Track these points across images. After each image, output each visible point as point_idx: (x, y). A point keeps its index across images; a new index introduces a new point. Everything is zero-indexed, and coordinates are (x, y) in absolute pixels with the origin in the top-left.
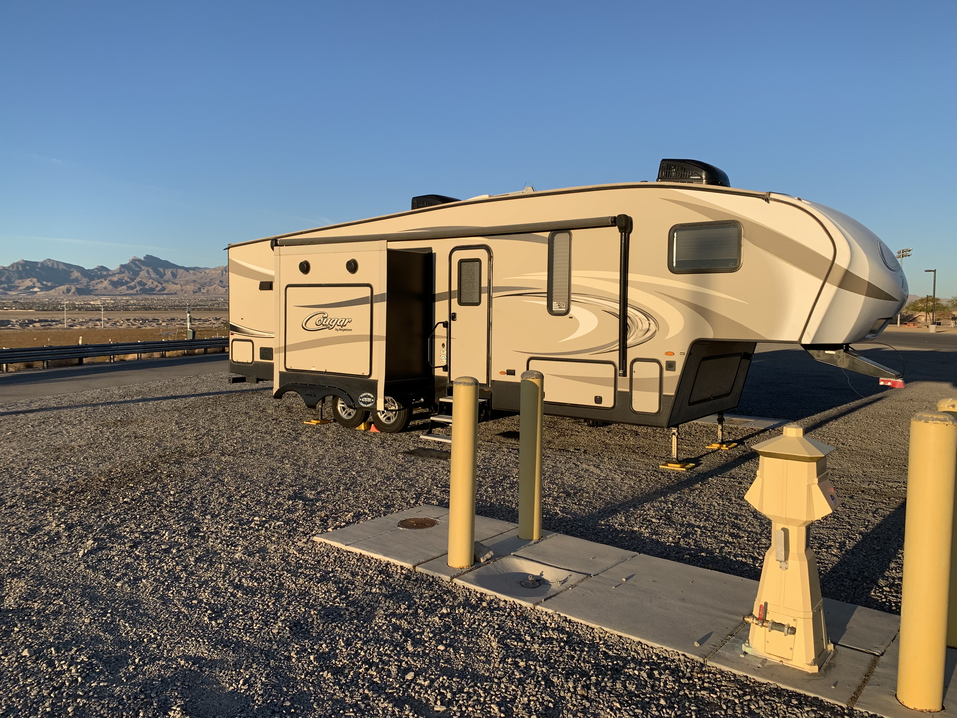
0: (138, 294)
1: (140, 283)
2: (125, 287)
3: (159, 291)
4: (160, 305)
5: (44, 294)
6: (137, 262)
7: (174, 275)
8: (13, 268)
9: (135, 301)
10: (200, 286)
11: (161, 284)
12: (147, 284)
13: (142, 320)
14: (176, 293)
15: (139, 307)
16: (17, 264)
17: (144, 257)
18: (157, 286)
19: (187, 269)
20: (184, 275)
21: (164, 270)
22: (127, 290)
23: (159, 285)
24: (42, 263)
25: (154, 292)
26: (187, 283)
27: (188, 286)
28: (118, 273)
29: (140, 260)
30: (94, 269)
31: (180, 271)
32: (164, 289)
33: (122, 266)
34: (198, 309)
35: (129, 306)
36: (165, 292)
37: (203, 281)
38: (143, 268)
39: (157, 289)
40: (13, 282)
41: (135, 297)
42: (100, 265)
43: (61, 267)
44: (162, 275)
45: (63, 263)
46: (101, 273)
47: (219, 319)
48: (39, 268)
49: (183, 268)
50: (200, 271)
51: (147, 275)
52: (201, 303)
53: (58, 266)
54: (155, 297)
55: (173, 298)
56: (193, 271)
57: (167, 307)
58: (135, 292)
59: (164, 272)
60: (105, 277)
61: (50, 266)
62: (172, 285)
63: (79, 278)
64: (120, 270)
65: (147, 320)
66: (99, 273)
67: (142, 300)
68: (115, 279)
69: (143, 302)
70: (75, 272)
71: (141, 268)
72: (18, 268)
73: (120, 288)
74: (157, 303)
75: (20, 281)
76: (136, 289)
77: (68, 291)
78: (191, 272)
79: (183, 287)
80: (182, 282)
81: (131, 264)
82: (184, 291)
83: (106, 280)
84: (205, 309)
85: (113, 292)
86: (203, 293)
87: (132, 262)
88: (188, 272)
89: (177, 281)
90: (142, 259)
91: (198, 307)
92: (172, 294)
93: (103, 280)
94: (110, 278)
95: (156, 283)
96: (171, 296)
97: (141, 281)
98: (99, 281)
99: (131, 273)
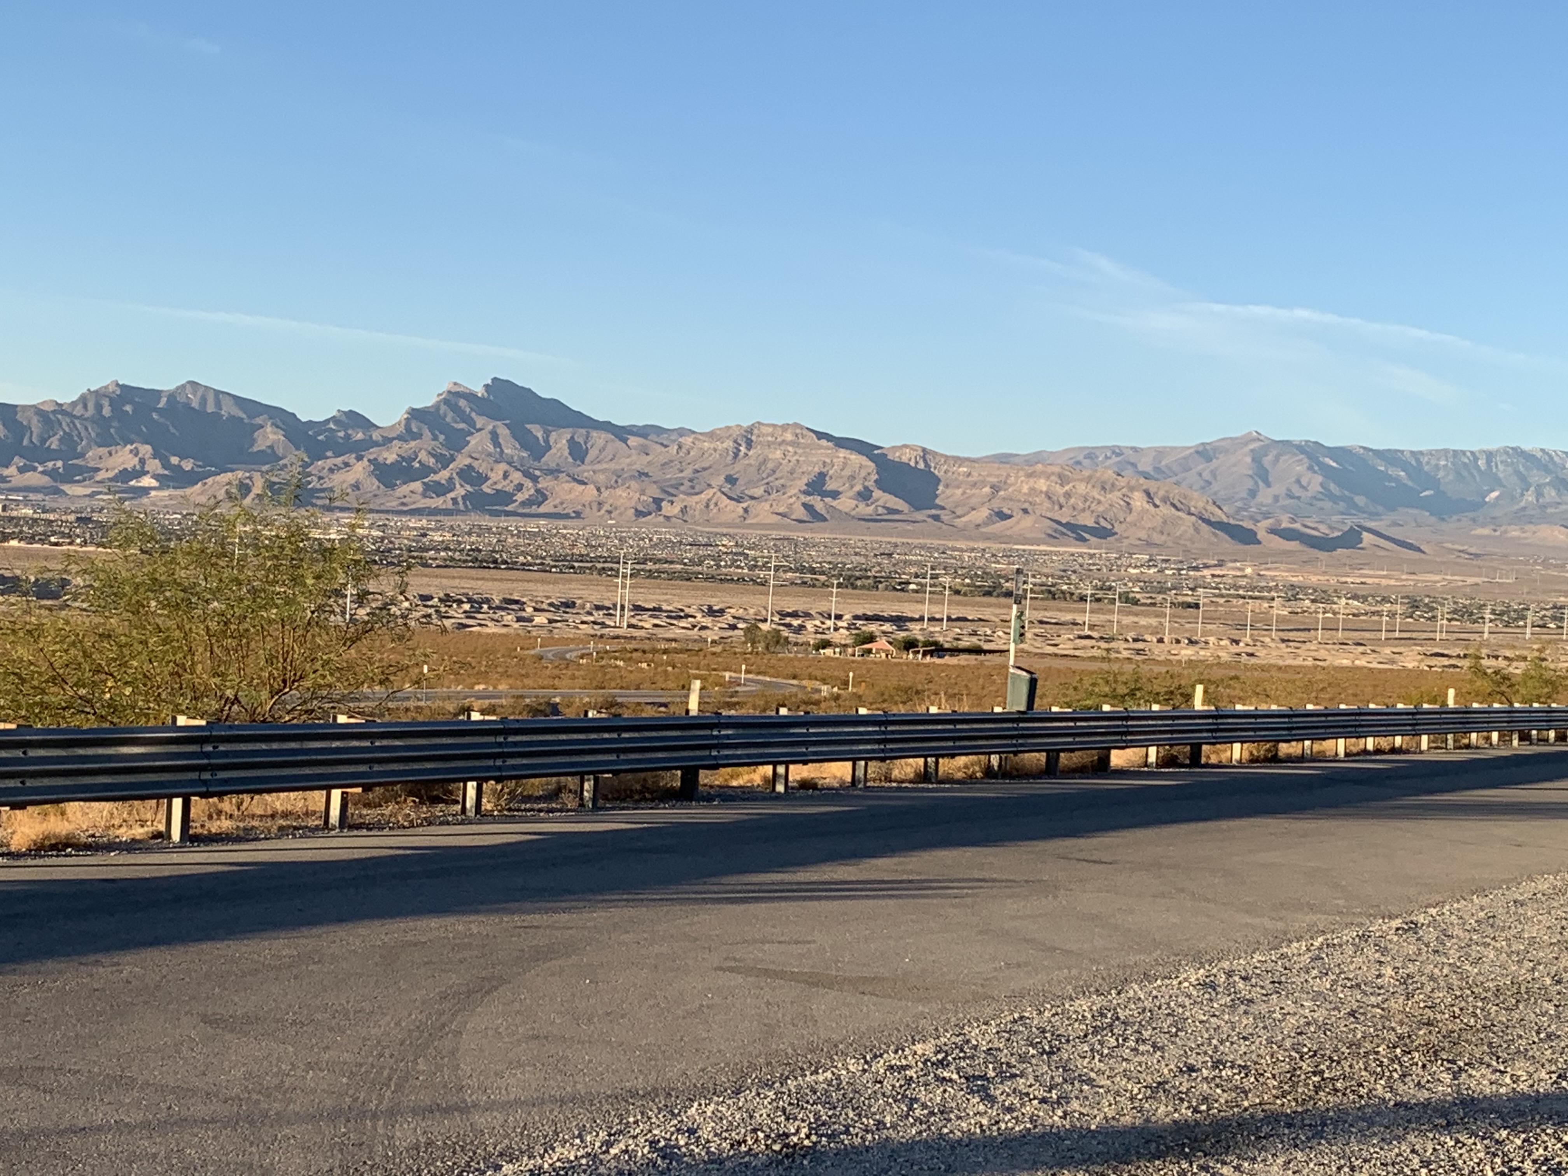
0: (458, 512)
1: (467, 474)
2: (417, 486)
3: (523, 504)
4: (525, 554)
5: (171, 497)
6: (462, 403)
7: (578, 452)
8: (85, 407)
9: (448, 536)
10: (658, 494)
11: (535, 479)
12: (487, 478)
13: (470, 600)
14: (578, 515)
15: (457, 555)
16: (98, 394)
17: (487, 386)
18: (520, 487)
19: (621, 433)
20: (610, 448)
21: (547, 434)
22: (424, 496)
23: (528, 483)
24: (172, 396)
25: (510, 508)
26: (619, 478)
27: (619, 492)
28: (400, 438)
29: (470, 396)
30: (327, 421)
31: (599, 438)
32: (541, 497)
33: (415, 414)
34: (650, 574)
35: (427, 550)
36: (542, 509)
37: (671, 474)
38: (480, 421)
39: (520, 497)
40: (82, 455)
41: (448, 521)
42: (346, 409)
43: (228, 409)
44: (538, 450)
45: (235, 397)
46: (348, 437)
47: (722, 611)
48: (159, 411)
49: (606, 426)
50: (664, 439)
51: (491, 448)
52: (658, 553)
53: (218, 404)
54: (512, 524)
55: (569, 529)
56: (641, 440)
57: (548, 561)
58: (450, 505)
59: (547, 441)
60: (358, 449)
61: (195, 405)
62: (567, 486)
63: (280, 452)
64: (408, 428)
65: (487, 601)
66: (342, 434)
67: (469, 534)
68: (390, 457)
69: (473, 538)
70: (269, 429)
71: (472, 424)
72: (99, 407)
73: (404, 489)
74: (516, 547)
75: (103, 451)
76: (452, 495)
77: (245, 489)
78: (633, 441)
79: (605, 494)
80: (601, 478)
81: (443, 408)
82: (606, 507)
83: (359, 458)
84: (673, 576)
85: (379, 501)
86: (667, 518)
87: (446, 402)
88: (625, 441)
89: (585, 471)
90: (479, 390)
91: (650, 566)
92: (567, 516)
93: (351, 458)
94: (372, 453)
95: (517, 477)
96: (561, 523)
97: (470, 467)
98: (339, 461)
99: (442, 438)
